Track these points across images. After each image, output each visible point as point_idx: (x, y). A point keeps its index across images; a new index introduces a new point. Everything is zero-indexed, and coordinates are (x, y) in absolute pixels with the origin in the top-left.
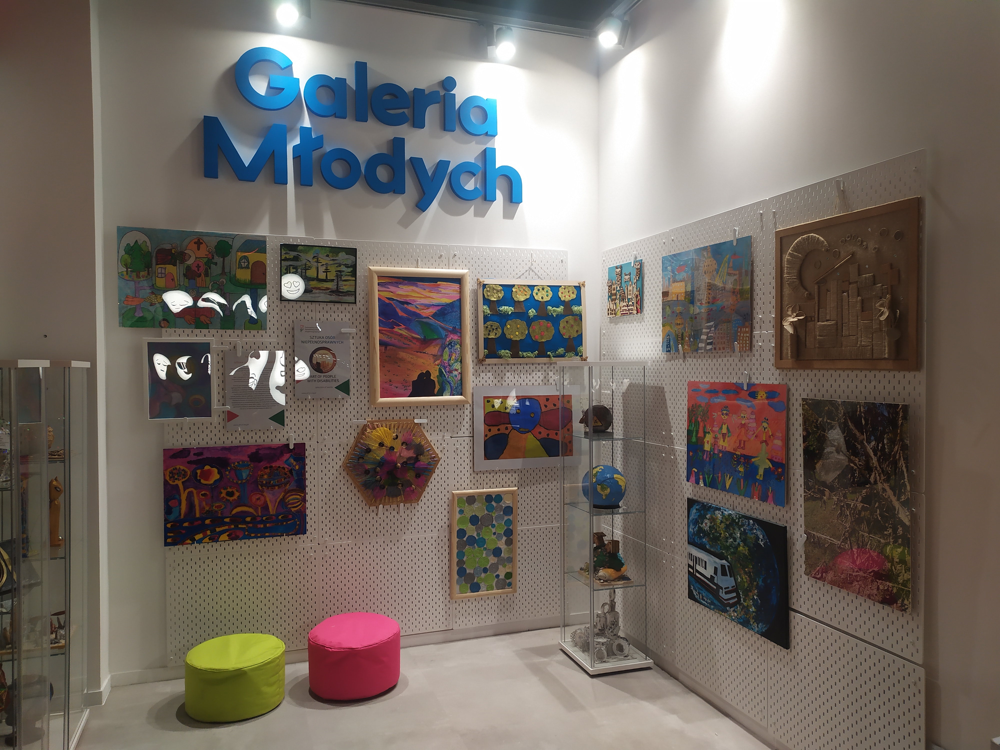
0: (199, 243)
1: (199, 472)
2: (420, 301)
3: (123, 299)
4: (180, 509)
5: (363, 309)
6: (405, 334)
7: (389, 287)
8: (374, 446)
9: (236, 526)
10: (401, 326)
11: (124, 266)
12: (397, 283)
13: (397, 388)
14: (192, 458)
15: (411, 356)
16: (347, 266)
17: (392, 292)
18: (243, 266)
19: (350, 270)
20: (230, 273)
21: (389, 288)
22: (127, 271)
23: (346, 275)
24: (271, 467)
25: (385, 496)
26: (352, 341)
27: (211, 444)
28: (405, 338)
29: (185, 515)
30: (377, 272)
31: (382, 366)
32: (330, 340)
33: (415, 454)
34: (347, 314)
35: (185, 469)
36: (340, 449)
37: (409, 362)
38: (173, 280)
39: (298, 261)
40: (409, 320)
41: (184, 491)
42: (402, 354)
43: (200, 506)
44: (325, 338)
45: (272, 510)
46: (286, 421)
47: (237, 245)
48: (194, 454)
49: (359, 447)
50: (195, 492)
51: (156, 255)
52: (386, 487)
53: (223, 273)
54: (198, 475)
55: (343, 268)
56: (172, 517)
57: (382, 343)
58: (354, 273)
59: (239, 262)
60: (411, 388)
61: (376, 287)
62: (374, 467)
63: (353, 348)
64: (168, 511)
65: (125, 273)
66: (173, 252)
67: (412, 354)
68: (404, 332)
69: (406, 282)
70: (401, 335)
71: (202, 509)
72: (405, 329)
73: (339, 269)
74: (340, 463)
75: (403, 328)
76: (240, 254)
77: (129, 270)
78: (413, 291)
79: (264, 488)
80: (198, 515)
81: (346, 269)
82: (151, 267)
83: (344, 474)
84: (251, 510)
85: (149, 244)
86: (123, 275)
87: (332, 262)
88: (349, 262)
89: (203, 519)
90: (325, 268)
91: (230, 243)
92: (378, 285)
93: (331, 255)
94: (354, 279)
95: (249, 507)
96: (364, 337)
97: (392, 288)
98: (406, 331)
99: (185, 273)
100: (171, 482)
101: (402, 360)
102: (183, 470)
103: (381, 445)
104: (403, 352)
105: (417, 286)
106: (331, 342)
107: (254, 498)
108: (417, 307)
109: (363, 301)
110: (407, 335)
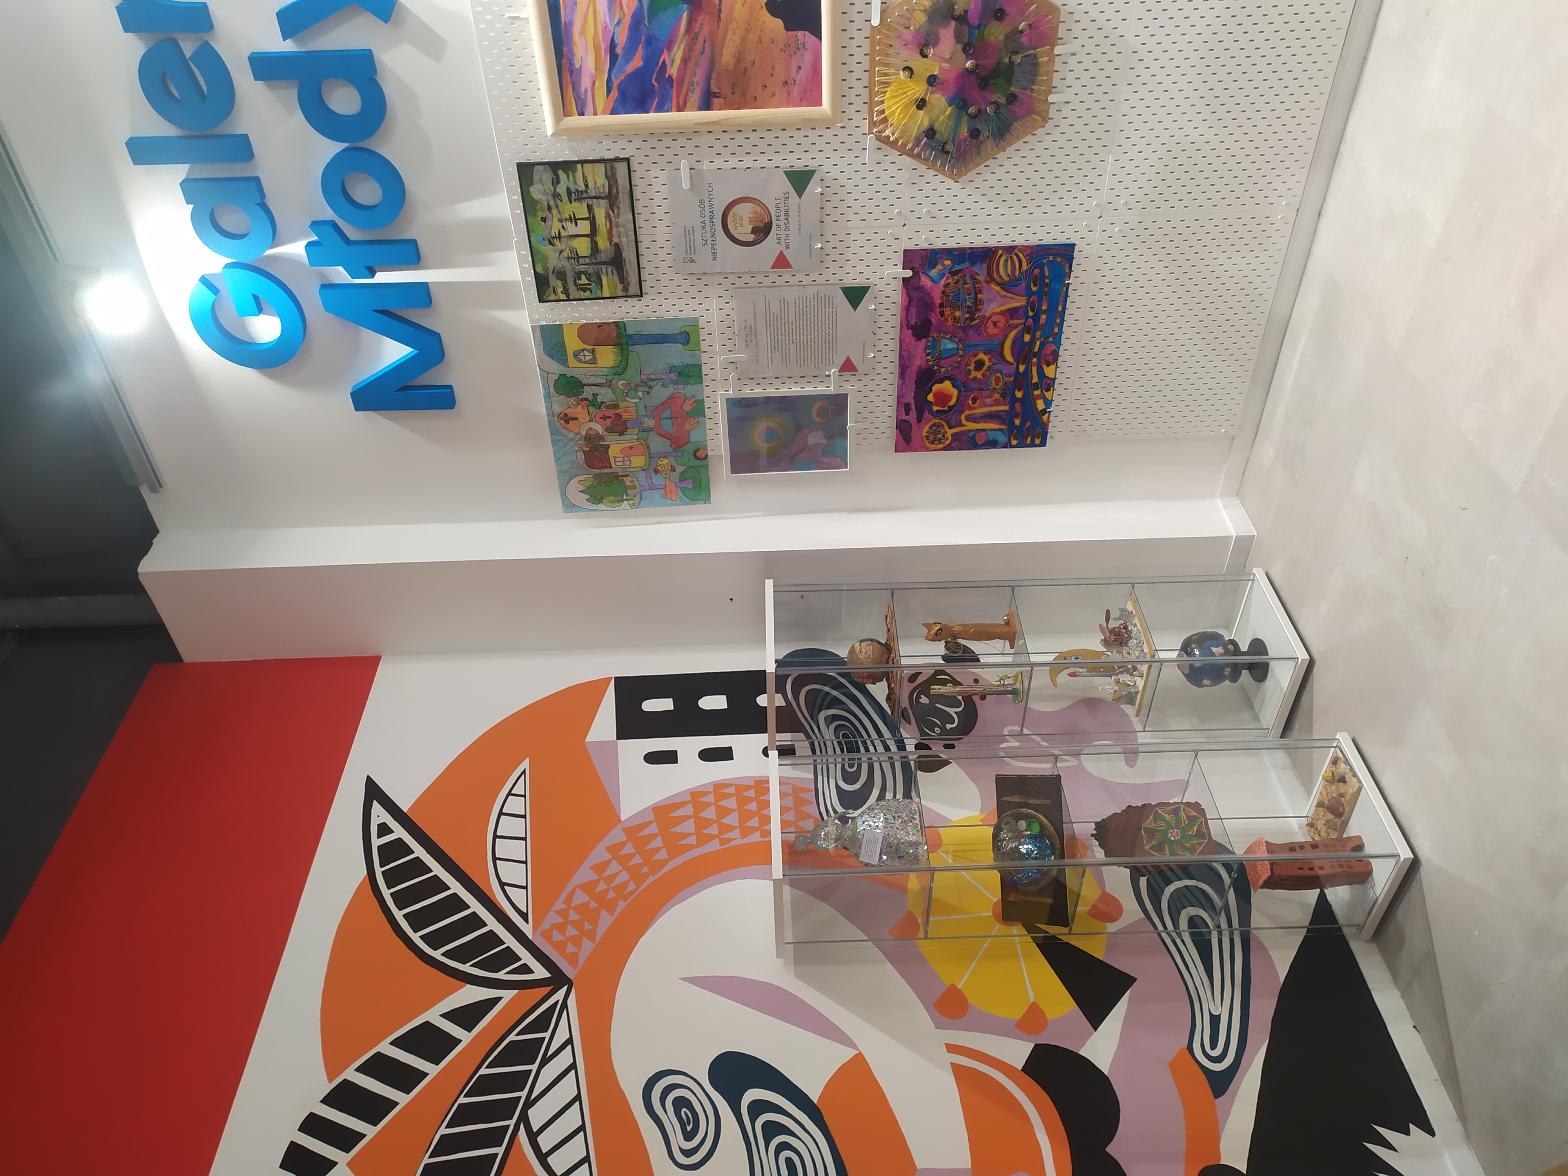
0: (567, 419)
1: (935, 408)
2: (602, 14)
3: (669, 501)
4: (991, 430)
5: (638, 143)
6: (681, 51)
7: (583, 89)
8: (922, 119)
9: (1035, 355)
10: (664, 61)
11: (621, 503)
12: (572, 72)
13: (800, 68)
14: (913, 416)
15: (729, 36)
16: (556, 181)
17: (594, 83)
18: (592, 357)
19: (562, 175)
20: (606, 375)
21: (586, 90)
22: (627, 500)
23: (575, 182)
24: (941, 305)
25: (1032, 90)
26: (706, 165)
27: (894, 390)
28: (690, 51)
29: (1003, 423)
30: (557, 120)
31: (754, 103)
32: (707, 208)
33: (949, 24)
34: (653, 173)
35: (928, 426)
36: (921, 184)
37: (743, 39)
38: (631, 448)
39: (565, 271)
40: (649, 42)
41: (964, 425)
42: (727, 56)
43: (991, 405)
44: (704, 219)
45: (1019, 302)
46: (860, 282)
47: (556, 368)
48: (907, 414)
49: (922, 150)
50: (967, 412)
51: (596, 469)
52: (1013, 89)
53: (609, 384)
54: (940, 408)
55: (562, 189)
56: (1002, 439)
57: (706, 105)
58: (568, 166)
59: (585, 362)
60: (800, 34)
61: (588, 120)
62: (966, 118)
63: (719, 163)
64: (992, 444)
65: (631, 502)
66: (588, 449)
67: (725, 33)
68: (678, 53)
69: (565, 49)
70: (685, 61)
71: (997, 403)
72: (669, 49)
73: (564, 196)
74: (949, 182)
75: (669, 55)
76: (572, 362)
77: (625, 497)
78: (582, 33)
79: (977, 315)
80: (1006, 408)
81: (562, 183)
82: (617, 473)
83: (971, 175)
84: (1013, 334)
85: (582, 478)
86: (634, 504)
87: (555, 211)
88: (547, 177)
89: (1014, 399)
90: (568, 223)
91: (557, 377)
92: (583, 114)
93: (540, 214)
94: (579, 166)
95: (1006, 336)
96: (696, 141)
97: (585, 83)
98: (675, 48)
99: (618, 434)
100: (948, 442)
101: (739, 58)
102: (931, 428)
103: (921, 104)
104: (722, 53)
105: (571, 23)
106: (711, 206)
107: (992, 330)
108: (619, 22)
109: (623, 143)
110: (682, 46)
